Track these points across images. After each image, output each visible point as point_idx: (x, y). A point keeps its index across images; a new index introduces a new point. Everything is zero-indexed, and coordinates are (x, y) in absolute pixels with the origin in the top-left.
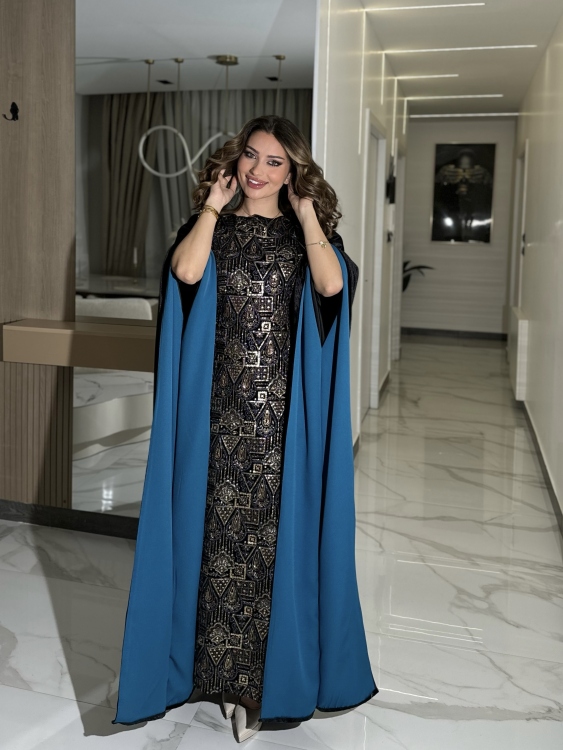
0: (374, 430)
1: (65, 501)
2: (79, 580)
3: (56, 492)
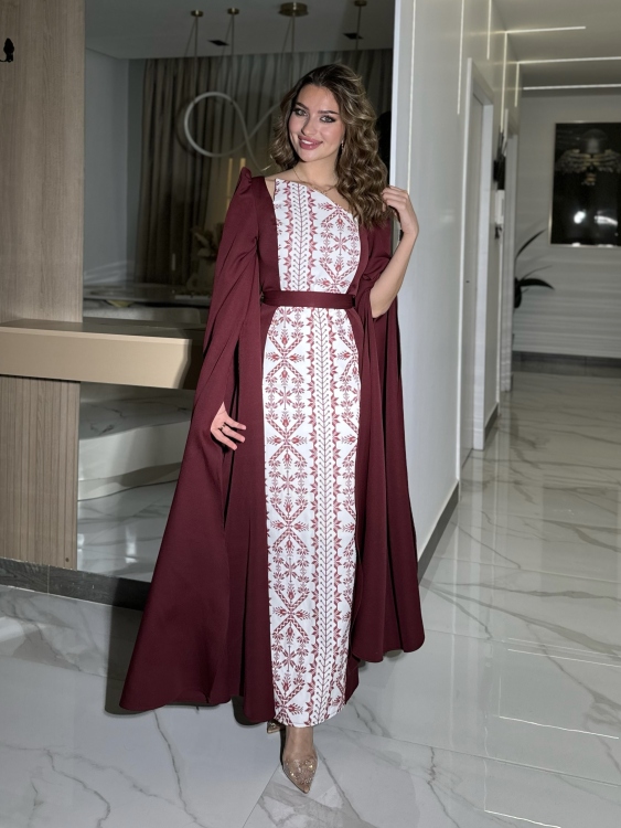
0: (478, 476)
1: (67, 560)
2: (76, 668)
3: (57, 546)
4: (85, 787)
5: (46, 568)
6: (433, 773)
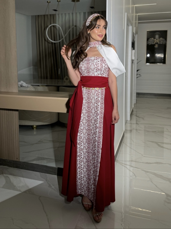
0: (129, 128)
1: (17, 158)
3: (14, 155)
5: (11, 161)
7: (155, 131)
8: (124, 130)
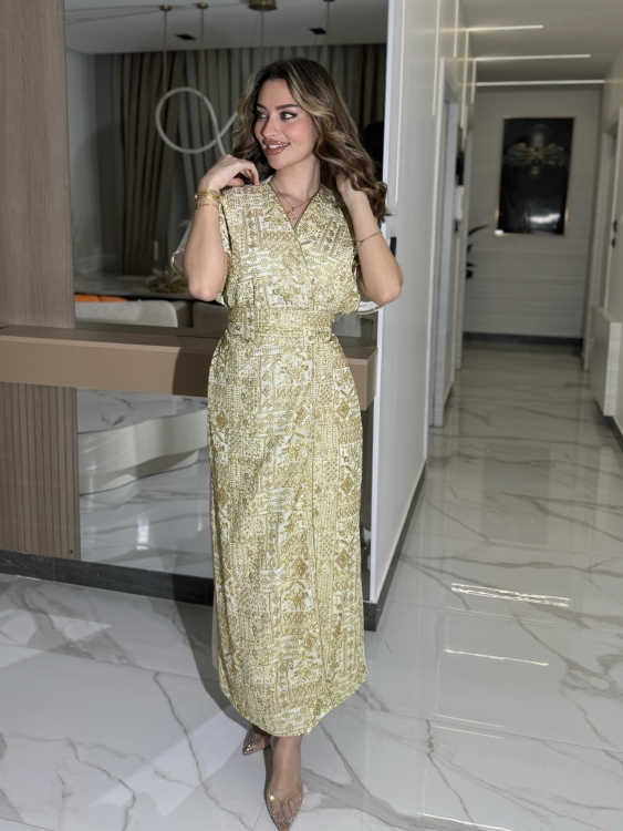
0: (438, 453)
1: (72, 552)
2: (89, 656)
3: (61, 539)
4: (109, 776)
5: (51, 559)
6: (431, 745)
7: (527, 463)
8: (425, 456)
